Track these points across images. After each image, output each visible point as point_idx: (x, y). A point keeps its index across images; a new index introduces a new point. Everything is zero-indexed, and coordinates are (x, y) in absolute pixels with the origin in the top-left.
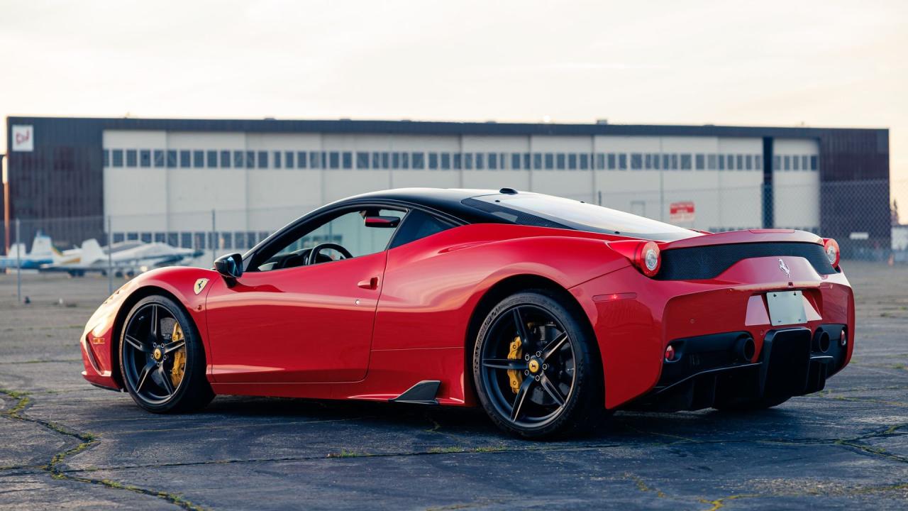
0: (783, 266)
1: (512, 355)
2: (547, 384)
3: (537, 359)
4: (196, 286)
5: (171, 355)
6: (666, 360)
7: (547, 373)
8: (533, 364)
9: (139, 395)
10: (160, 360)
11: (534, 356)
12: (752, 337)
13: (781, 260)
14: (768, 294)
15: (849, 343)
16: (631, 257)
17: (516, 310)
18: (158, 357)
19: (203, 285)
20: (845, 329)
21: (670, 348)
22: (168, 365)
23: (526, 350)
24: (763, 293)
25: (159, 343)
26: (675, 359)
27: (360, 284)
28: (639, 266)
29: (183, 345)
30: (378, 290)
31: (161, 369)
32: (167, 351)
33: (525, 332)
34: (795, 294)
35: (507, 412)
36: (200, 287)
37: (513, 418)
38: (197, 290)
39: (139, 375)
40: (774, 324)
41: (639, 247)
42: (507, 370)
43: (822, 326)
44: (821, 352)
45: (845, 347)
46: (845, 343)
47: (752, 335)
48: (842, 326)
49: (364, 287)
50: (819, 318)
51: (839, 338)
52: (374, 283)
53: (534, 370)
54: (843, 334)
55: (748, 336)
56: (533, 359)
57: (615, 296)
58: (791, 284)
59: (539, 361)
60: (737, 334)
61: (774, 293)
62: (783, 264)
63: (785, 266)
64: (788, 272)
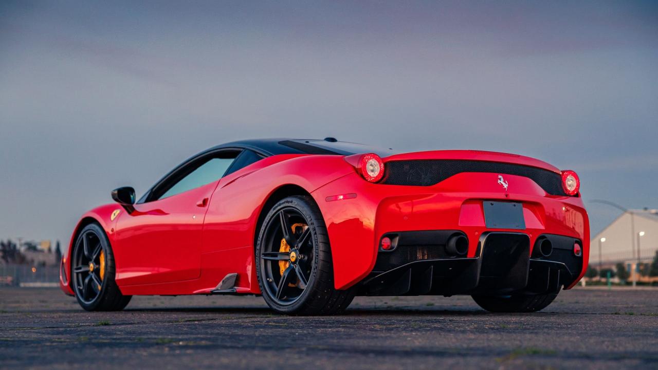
0: (501, 182)
1: (282, 250)
2: (299, 270)
3: (295, 251)
4: (113, 215)
6: (382, 249)
7: (300, 262)
8: (293, 255)
9: (82, 299)
10: (93, 271)
11: (294, 249)
13: (500, 177)
14: (485, 203)
15: (584, 255)
16: (358, 166)
17: (281, 212)
19: (116, 214)
20: (580, 243)
21: (386, 240)
23: (291, 244)
24: (480, 201)
26: (391, 248)
27: (198, 204)
28: (361, 173)
30: (207, 207)
34: (515, 205)
35: (274, 293)
37: (277, 297)
38: (113, 218)
40: (489, 227)
41: (362, 158)
42: (278, 261)
43: (546, 235)
44: (542, 256)
45: (581, 258)
46: (580, 255)
47: (465, 234)
48: (575, 240)
49: (199, 206)
50: (542, 227)
51: (571, 248)
52: (205, 202)
53: (293, 260)
54: (577, 247)
55: (462, 234)
56: (293, 251)
57: (341, 197)
58: (507, 196)
59: (296, 253)
60: (451, 232)
61: (491, 202)
62: (502, 179)
63: (504, 182)
64: (506, 186)
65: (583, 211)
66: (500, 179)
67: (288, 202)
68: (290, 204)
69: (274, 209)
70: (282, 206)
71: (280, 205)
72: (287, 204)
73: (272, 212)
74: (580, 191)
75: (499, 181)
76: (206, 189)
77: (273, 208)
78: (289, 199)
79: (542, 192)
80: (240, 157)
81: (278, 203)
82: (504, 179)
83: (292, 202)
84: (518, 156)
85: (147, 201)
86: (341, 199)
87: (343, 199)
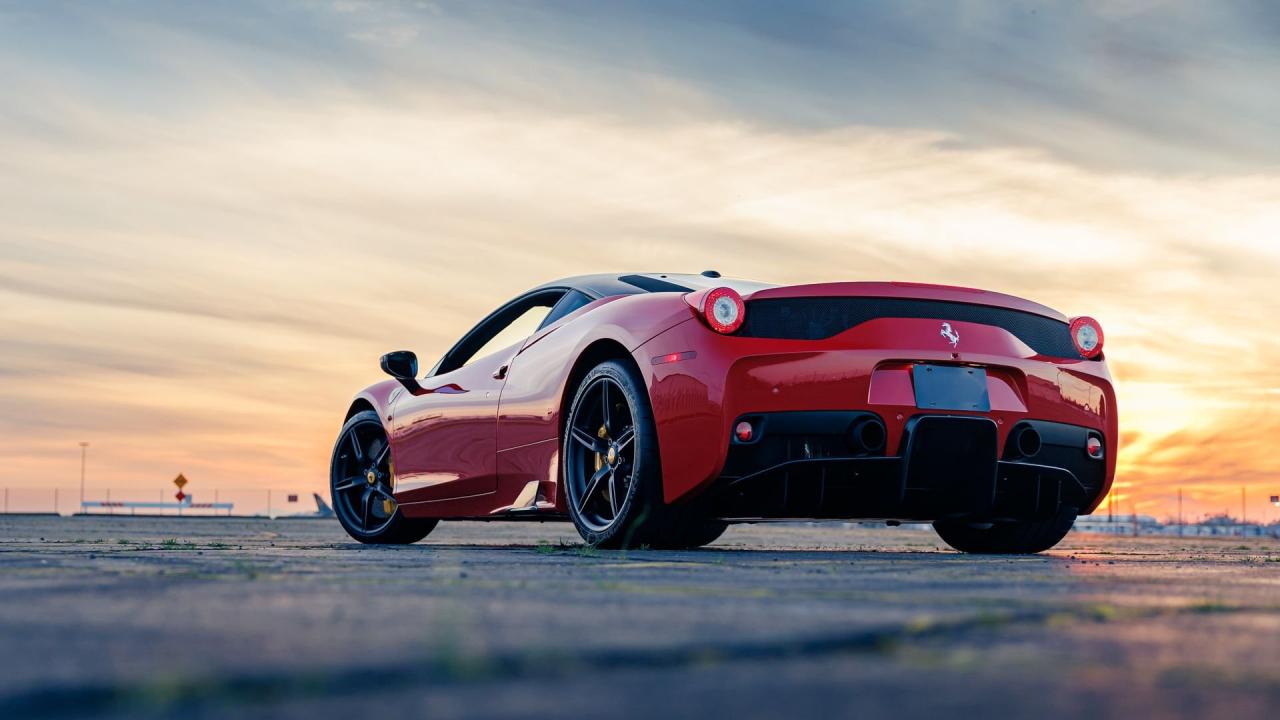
0: (948, 332)
4: (390, 397)
6: (736, 438)
8: (611, 453)
12: (881, 420)
13: (945, 324)
14: (917, 367)
15: (1108, 457)
18: (371, 481)
19: (394, 396)
20: (1099, 437)
21: (745, 426)
24: (909, 365)
26: (753, 441)
28: (705, 318)
34: (969, 372)
38: (391, 399)
40: (921, 406)
43: (1030, 422)
44: (1023, 456)
45: (1101, 463)
46: (1100, 456)
47: (881, 418)
48: (1089, 431)
49: (496, 377)
50: (1023, 409)
51: (1082, 446)
52: (503, 371)
54: (1094, 443)
55: (874, 418)
57: (675, 357)
60: (856, 415)
61: (928, 366)
62: (949, 329)
63: (953, 333)
64: (955, 340)
65: (1105, 385)
66: (945, 328)
67: (604, 369)
68: (608, 374)
70: (599, 374)
71: (596, 372)
72: (603, 373)
74: (1105, 350)
75: (943, 332)
76: (507, 353)
78: (607, 364)
80: (562, 303)
81: (593, 370)
82: (952, 328)
83: (609, 369)
84: (983, 292)
85: (438, 373)
86: (673, 361)
87: (677, 360)
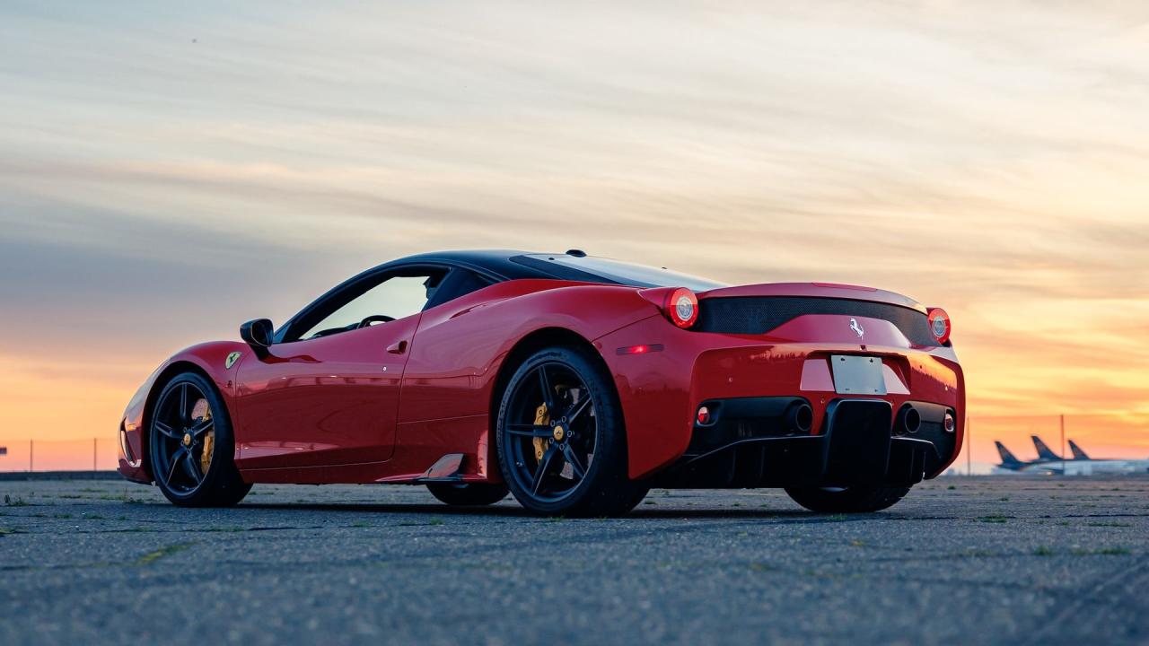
0: (855, 326)
1: (538, 422)
2: (570, 453)
3: (562, 425)
4: (228, 361)
5: (201, 438)
6: (698, 422)
7: (572, 442)
8: (558, 431)
9: (169, 488)
10: (189, 446)
11: (559, 422)
12: (810, 404)
13: (853, 320)
14: (833, 357)
15: (958, 430)
16: (660, 304)
17: (542, 368)
18: (187, 443)
19: (235, 359)
20: (952, 413)
21: (704, 410)
22: (198, 451)
23: (553, 415)
24: (827, 355)
25: (189, 427)
26: (710, 422)
27: (389, 349)
28: (668, 314)
29: (212, 426)
30: (406, 354)
31: (190, 456)
32: (196, 433)
33: (550, 396)
34: (871, 361)
35: (528, 485)
36: (232, 361)
37: (533, 491)
38: (228, 364)
39: (169, 462)
40: (838, 392)
41: (670, 293)
42: (532, 437)
43: (912, 403)
44: (906, 432)
45: (953, 434)
46: (953, 430)
47: (809, 402)
48: (947, 408)
49: (393, 352)
50: (906, 392)
51: (941, 421)
52: (403, 347)
53: (559, 437)
54: (948, 418)
55: (801, 402)
56: (558, 425)
57: (641, 349)
58: (863, 347)
59: (563, 427)
60: (790, 399)
61: (842, 356)
62: (856, 324)
63: (859, 327)
64: (861, 334)
65: (957, 368)
66: (852, 323)
67: (553, 354)
68: (557, 358)
69: (529, 363)
70: (543, 359)
71: (540, 357)
72: (552, 358)
73: (524, 368)
74: (951, 338)
75: (852, 327)
77: (527, 361)
78: (555, 351)
79: (905, 342)
81: (538, 354)
82: (858, 323)
83: (560, 355)
86: (639, 353)
87: (644, 352)
